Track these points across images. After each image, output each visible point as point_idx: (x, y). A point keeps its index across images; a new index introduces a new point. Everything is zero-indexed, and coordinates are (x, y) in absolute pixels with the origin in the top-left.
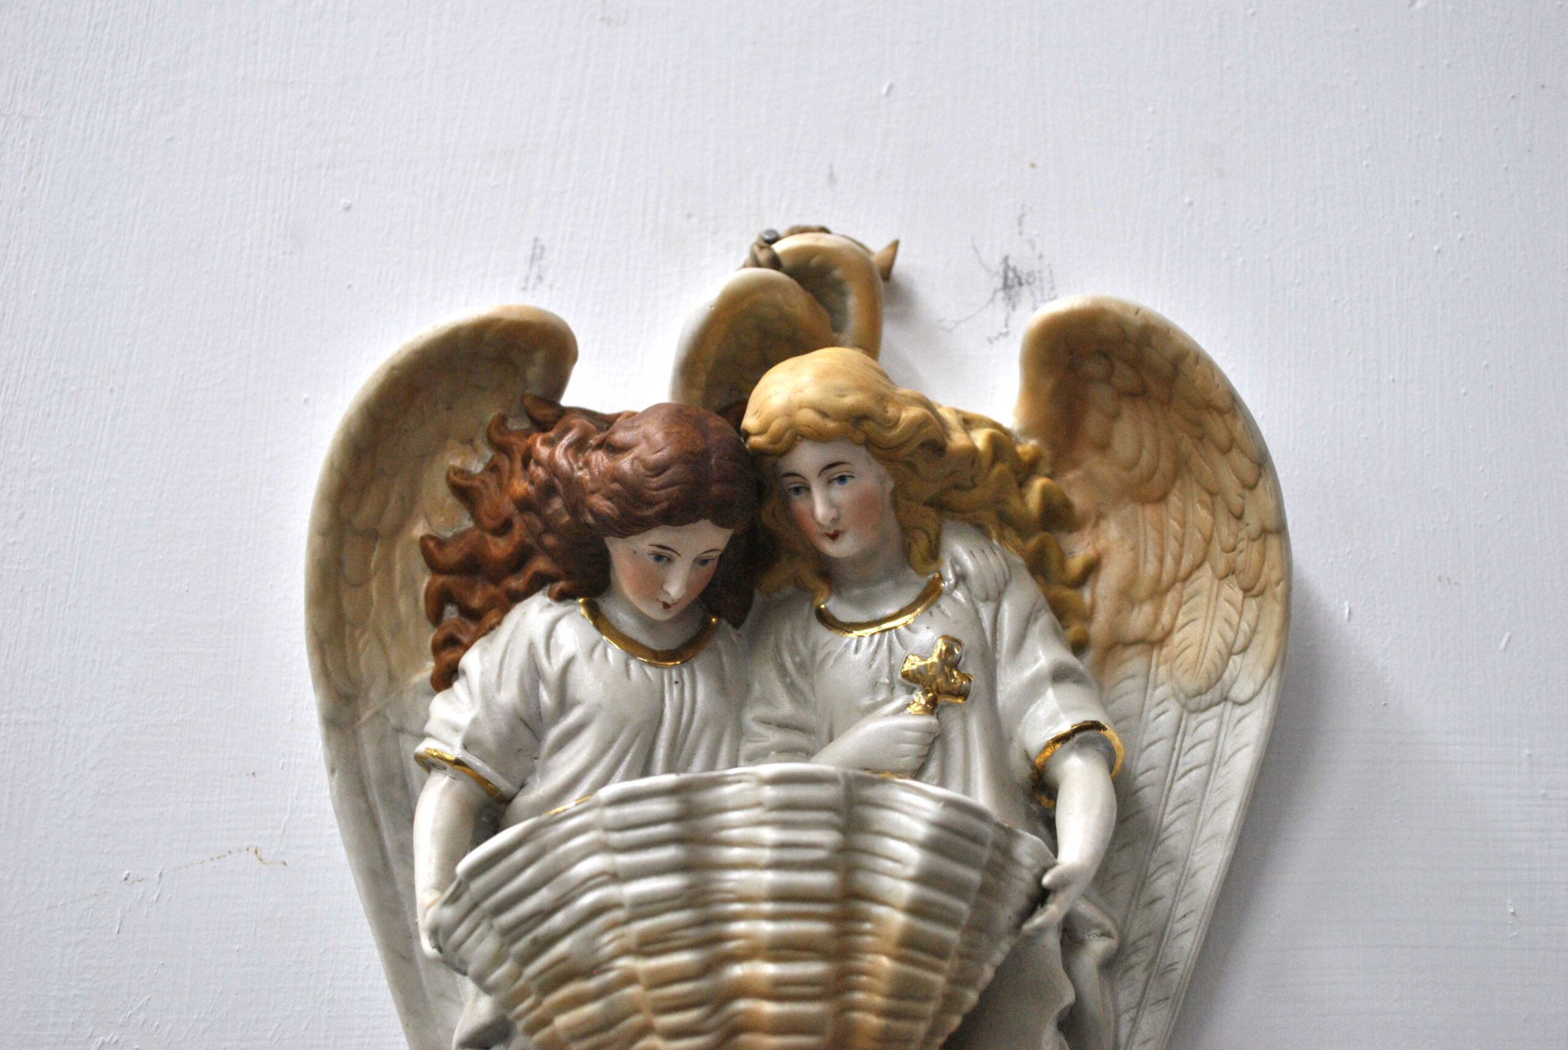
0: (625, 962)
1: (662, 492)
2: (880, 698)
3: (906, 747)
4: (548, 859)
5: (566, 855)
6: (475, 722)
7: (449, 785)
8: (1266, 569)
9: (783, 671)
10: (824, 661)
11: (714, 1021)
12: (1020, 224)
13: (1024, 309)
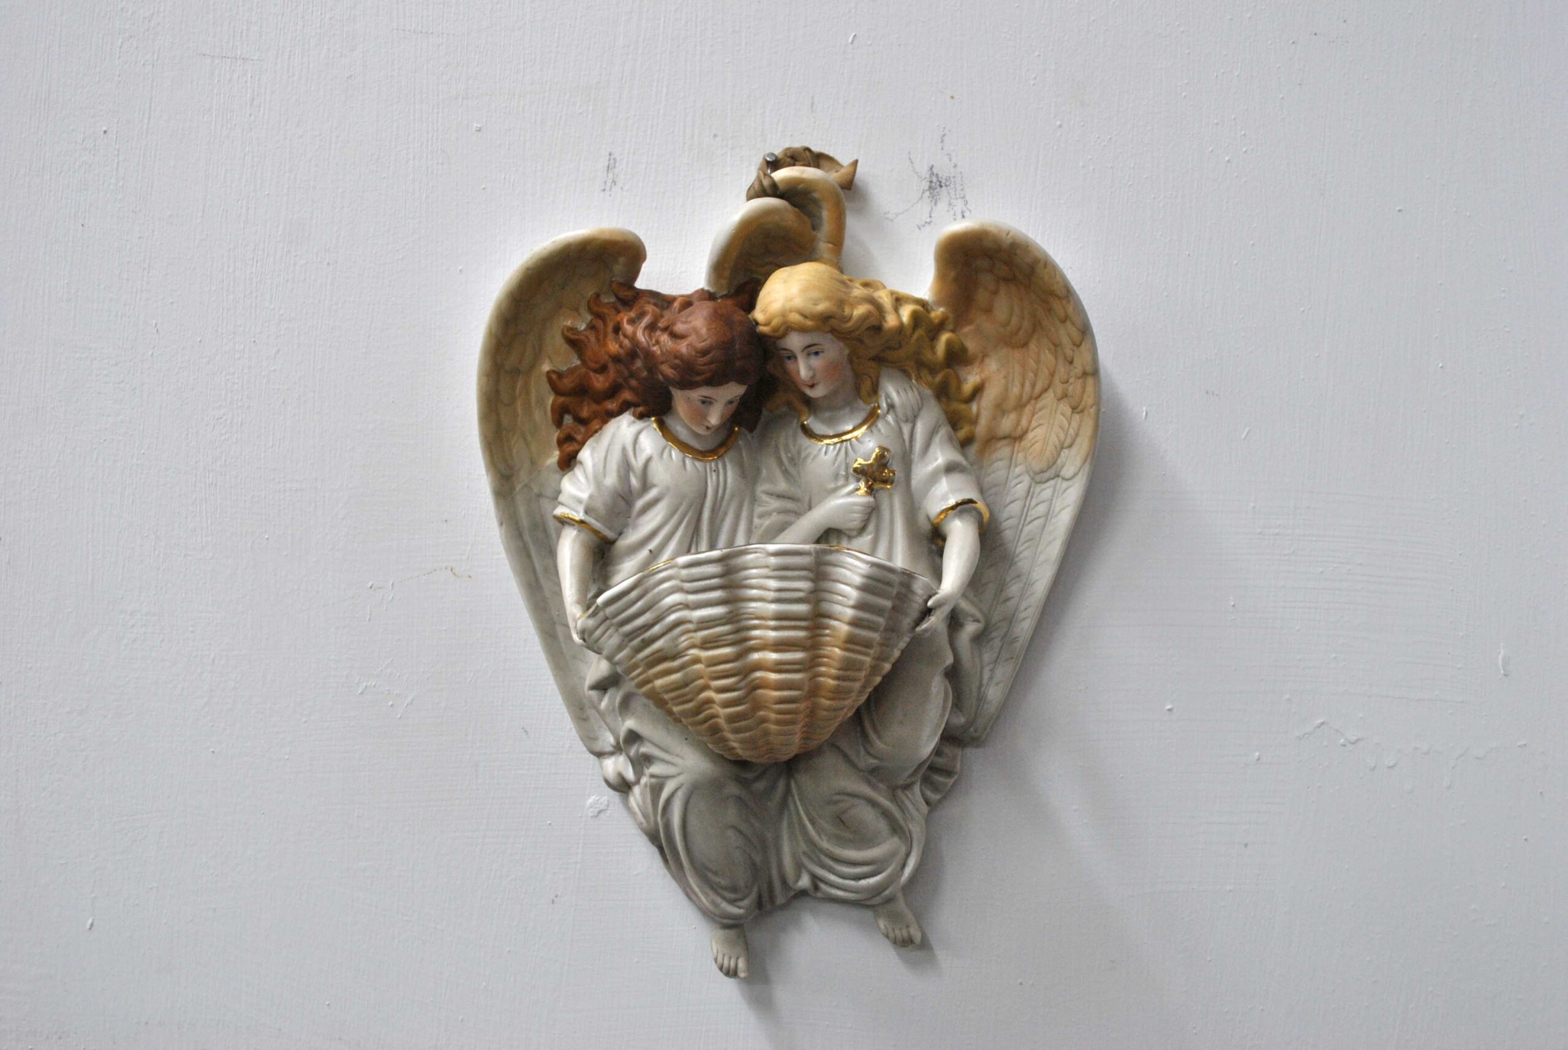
0: (694, 652)
1: (706, 367)
2: (841, 482)
3: (856, 515)
4: (649, 596)
5: (658, 593)
6: (591, 497)
7: (577, 536)
8: (1085, 397)
9: (780, 463)
10: (805, 458)
11: (742, 684)
12: (942, 141)
13: (942, 206)
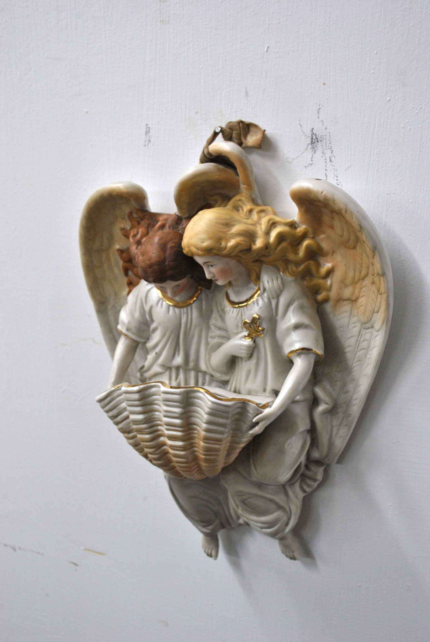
12: (318, 113)
13: (319, 153)
